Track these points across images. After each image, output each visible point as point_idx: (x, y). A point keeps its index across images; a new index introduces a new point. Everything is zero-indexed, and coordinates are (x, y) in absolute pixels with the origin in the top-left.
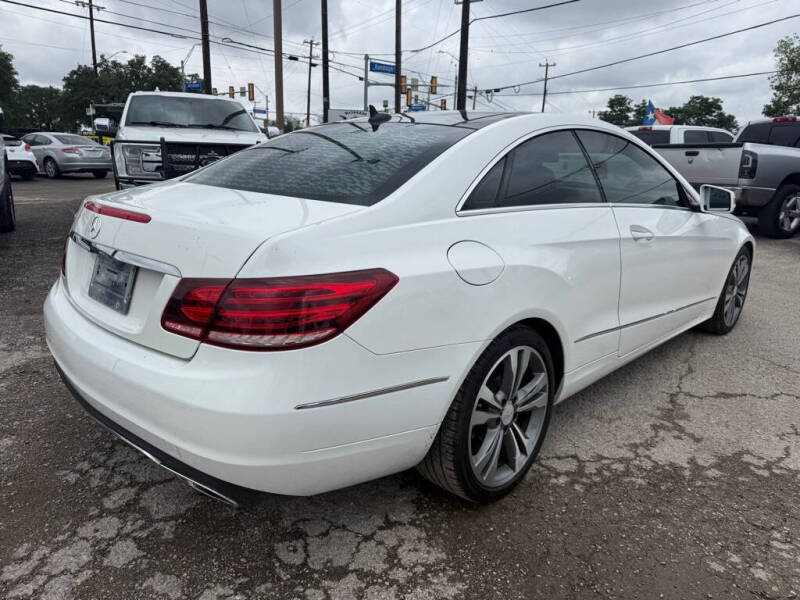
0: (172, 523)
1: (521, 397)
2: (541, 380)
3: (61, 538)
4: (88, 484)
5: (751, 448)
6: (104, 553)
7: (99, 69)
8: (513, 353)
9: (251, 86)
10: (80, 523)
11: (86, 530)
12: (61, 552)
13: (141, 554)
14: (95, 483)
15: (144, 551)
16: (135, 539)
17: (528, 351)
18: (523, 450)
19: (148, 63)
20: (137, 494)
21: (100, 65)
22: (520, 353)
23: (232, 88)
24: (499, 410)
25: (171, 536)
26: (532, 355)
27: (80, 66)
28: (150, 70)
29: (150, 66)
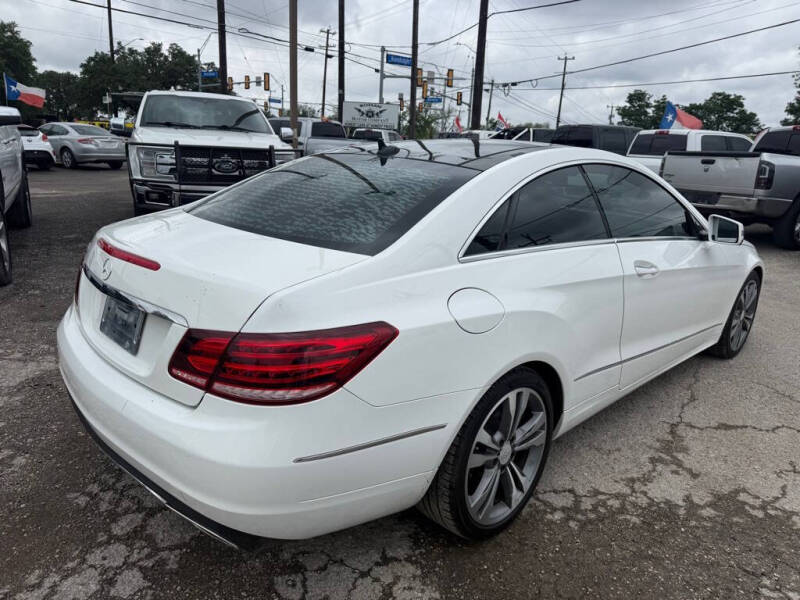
0: (177, 552)
1: (519, 437)
2: (539, 418)
3: (70, 565)
4: (98, 509)
5: (748, 486)
6: (111, 582)
7: (116, 56)
8: (512, 396)
9: (267, 75)
10: (88, 550)
11: (94, 558)
12: (70, 579)
13: (147, 584)
14: (104, 507)
15: (149, 580)
16: (141, 568)
17: (526, 392)
18: (520, 487)
19: (165, 50)
20: (144, 520)
21: (117, 52)
22: (519, 395)
23: (247, 77)
24: (496, 451)
25: (175, 566)
26: (531, 395)
27: (97, 53)
28: (166, 57)
29: (167, 54)
